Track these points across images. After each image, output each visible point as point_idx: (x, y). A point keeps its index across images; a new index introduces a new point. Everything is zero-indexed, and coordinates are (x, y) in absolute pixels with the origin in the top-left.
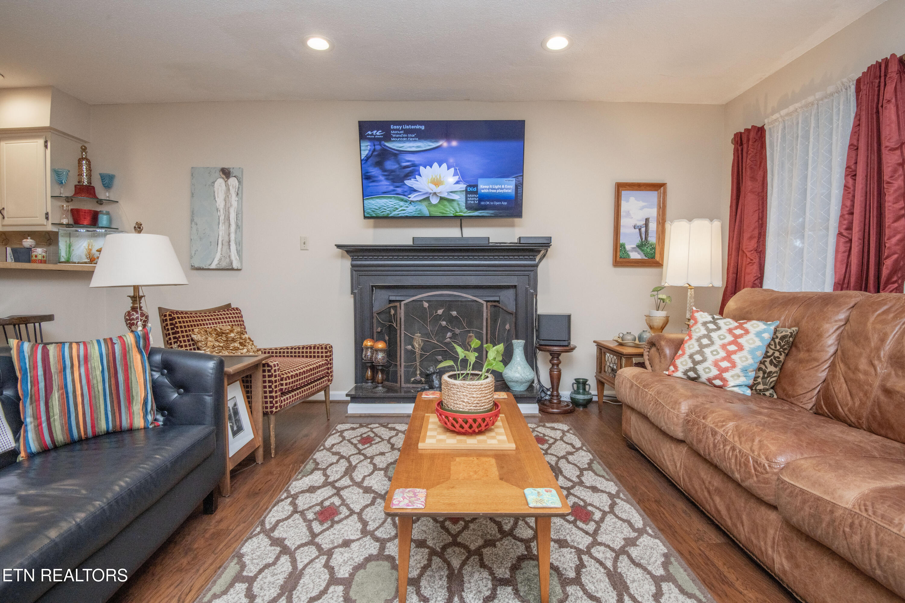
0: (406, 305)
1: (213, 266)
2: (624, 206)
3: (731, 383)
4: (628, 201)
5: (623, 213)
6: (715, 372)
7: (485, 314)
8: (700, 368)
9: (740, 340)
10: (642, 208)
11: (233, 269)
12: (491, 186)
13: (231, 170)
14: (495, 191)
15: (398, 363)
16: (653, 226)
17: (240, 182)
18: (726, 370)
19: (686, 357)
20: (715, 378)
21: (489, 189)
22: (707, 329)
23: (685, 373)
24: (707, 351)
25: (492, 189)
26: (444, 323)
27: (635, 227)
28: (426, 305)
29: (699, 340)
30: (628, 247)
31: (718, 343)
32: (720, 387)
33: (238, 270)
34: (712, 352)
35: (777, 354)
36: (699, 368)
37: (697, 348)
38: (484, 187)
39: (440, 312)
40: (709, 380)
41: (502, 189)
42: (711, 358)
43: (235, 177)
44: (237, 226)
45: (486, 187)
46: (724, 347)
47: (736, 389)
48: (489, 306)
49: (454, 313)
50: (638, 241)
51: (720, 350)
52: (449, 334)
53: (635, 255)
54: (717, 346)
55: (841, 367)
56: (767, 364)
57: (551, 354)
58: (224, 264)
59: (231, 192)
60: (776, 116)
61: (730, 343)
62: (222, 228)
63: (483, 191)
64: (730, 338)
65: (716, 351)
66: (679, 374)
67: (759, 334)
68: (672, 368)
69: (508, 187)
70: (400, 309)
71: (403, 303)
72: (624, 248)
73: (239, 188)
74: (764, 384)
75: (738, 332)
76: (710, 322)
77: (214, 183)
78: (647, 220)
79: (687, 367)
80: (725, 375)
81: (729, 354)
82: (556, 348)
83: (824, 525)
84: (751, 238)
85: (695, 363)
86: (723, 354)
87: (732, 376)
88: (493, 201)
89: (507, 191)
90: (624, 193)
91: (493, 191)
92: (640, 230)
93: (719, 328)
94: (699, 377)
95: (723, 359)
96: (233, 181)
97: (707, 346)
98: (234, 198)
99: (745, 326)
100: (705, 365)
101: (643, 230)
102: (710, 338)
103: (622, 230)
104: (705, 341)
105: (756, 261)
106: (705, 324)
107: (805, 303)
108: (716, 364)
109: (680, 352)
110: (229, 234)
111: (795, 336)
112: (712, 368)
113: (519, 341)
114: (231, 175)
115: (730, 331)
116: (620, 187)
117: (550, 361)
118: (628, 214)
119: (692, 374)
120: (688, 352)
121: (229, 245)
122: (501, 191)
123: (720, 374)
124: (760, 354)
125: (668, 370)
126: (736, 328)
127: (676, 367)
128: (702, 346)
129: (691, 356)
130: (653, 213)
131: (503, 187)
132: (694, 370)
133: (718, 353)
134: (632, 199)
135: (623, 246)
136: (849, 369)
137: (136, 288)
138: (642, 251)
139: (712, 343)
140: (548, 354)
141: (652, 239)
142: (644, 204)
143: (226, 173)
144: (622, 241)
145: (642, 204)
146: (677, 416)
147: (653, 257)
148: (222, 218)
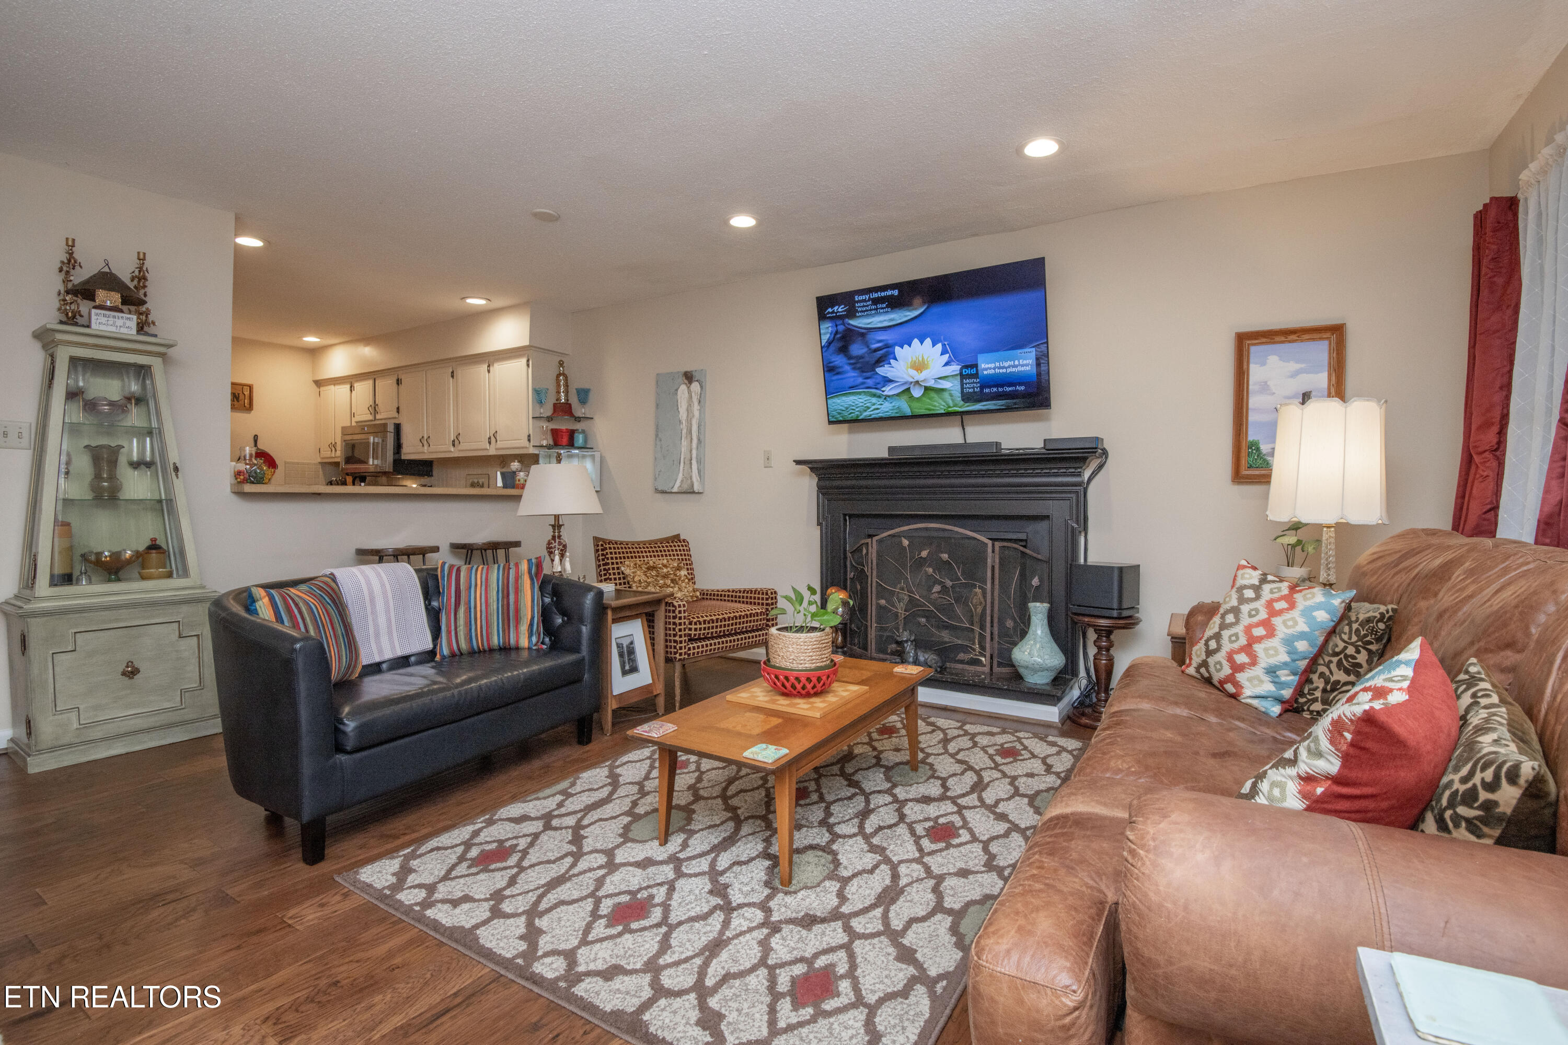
0: (880, 542)
1: (675, 489)
2: (1256, 373)
7: (990, 560)
10: (1295, 374)
11: (694, 492)
12: (997, 364)
13: (694, 373)
14: (1004, 370)
15: (869, 624)
17: (701, 387)
21: (994, 369)
25: (1000, 368)
26: (930, 571)
28: (906, 542)
33: (699, 493)
35: (1351, 650)
38: (987, 366)
39: (924, 554)
41: (1014, 366)
43: (697, 381)
44: (699, 440)
45: (989, 366)
48: (997, 549)
49: (945, 556)
52: (937, 588)
56: (1333, 667)
57: (1096, 631)
58: (686, 487)
59: (693, 399)
60: (1532, 175)
62: (684, 443)
63: (985, 372)
69: (1025, 362)
70: (871, 548)
71: (875, 539)
72: (1258, 449)
73: (701, 394)
76: (1251, 586)
77: (677, 390)
82: (1103, 622)
86: (1244, 641)
88: (1002, 386)
89: (1023, 369)
91: (1001, 371)
96: (695, 386)
98: (696, 407)
110: (691, 451)
113: (1039, 605)
114: (694, 380)
117: (1095, 642)
118: (1265, 387)
121: (691, 463)
122: (1014, 370)
131: (1016, 363)
134: (1273, 360)
137: (557, 517)
142: (1299, 366)
143: (689, 377)
145: (1293, 366)
148: (684, 431)
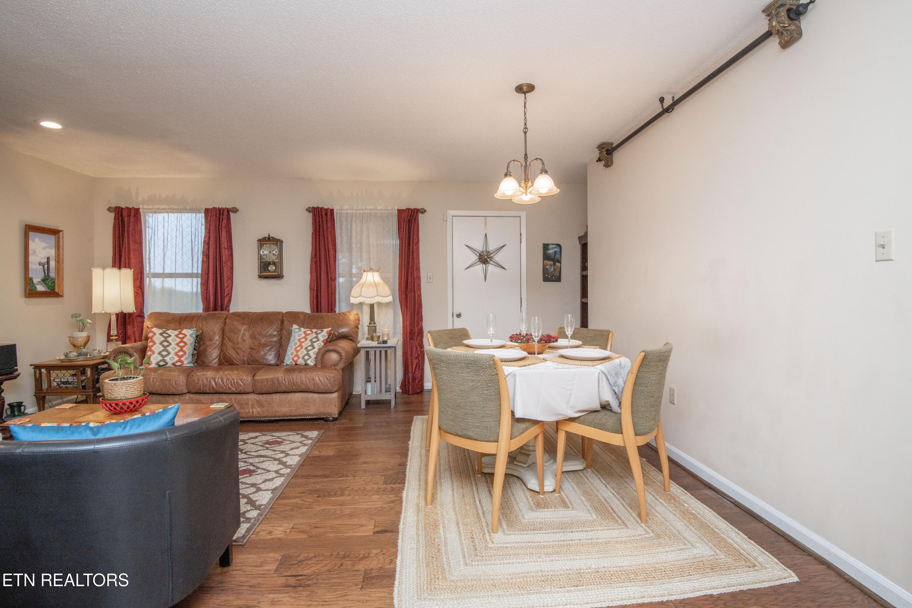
3: (185, 363)
5: (30, 251)
6: (176, 358)
8: (167, 359)
9: (184, 340)
16: (53, 264)
18: (182, 356)
19: (155, 355)
22: (164, 337)
23: (157, 364)
24: (169, 348)
27: (40, 264)
29: (160, 344)
31: (173, 343)
34: (172, 349)
37: (161, 348)
40: (174, 364)
42: (172, 352)
46: (177, 344)
47: (187, 365)
50: (42, 275)
51: (176, 347)
53: (41, 288)
54: (173, 345)
61: (180, 342)
65: (174, 347)
66: (153, 366)
67: (191, 335)
75: (181, 336)
80: (182, 359)
81: (182, 348)
83: (276, 384)
85: (164, 356)
87: (185, 359)
92: (43, 266)
93: (170, 336)
94: (167, 363)
95: (178, 351)
97: (168, 346)
99: (182, 332)
100: (170, 356)
101: (46, 266)
102: (167, 341)
104: (165, 344)
106: (161, 334)
107: (200, 318)
108: (176, 354)
109: (149, 353)
111: (202, 334)
112: (174, 357)
116: (29, 229)
119: (162, 363)
120: (155, 351)
123: (179, 359)
124: (193, 347)
126: (179, 334)
127: (150, 363)
128: (165, 347)
129: (159, 354)
133: (176, 349)
136: (235, 344)
138: (46, 284)
139: (170, 344)
141: (53, 274)
146: (183, 382)
147: (54, 290)
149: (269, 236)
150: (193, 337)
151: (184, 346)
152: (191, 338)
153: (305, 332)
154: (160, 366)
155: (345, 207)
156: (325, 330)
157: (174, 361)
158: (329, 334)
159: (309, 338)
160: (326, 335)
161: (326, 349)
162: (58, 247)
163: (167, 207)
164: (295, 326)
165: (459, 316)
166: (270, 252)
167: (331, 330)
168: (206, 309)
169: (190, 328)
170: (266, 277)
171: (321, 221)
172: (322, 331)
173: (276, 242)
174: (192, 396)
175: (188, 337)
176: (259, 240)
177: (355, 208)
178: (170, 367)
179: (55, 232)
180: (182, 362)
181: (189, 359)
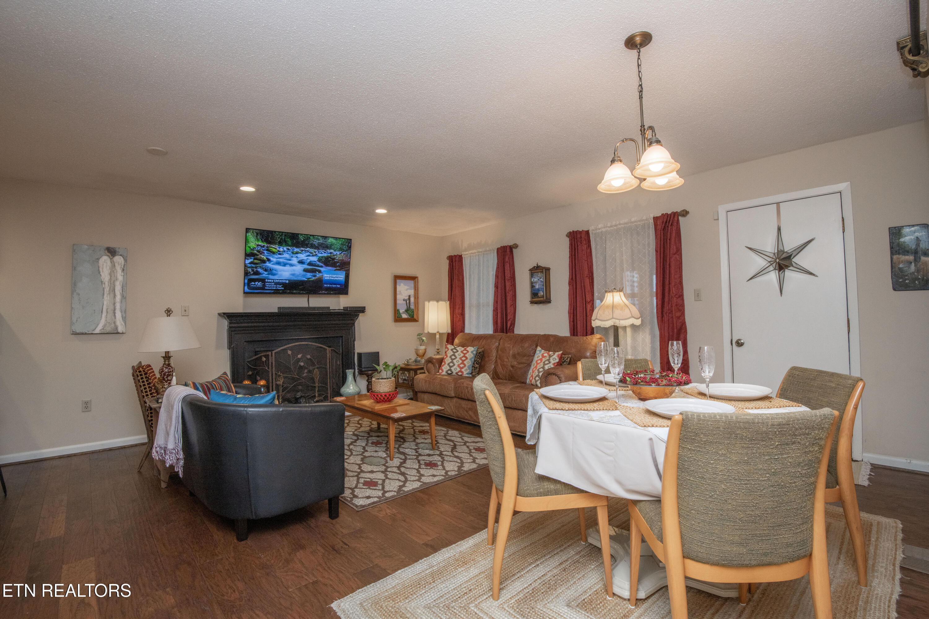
0: (275, 353)
1: (97, 331)
2: (398, 289)
3: (465, 373)
4: (400, 286)
5: (398, 293)
6: (459, 369)
7: (328, 356)
9: (466, 355)
10: (407, 290)
11: (118, 333)
13: (117, 250)
16: (412, 299)
17: (126, 260)
18: (463, 368)
19: (446, 365)
20: (459, 372)
22: (453, 352)
23: (447, 372)
24: (455, 361)
26: (302, 364)
27: (404, 300)
28: (290, 352)
29: (451, 357)
30: (401, 311)
31: (458, 357)
32: (461, 375)
33: (123, 333)
34: (457, 361)
35: (478, 360)
36: (452, 369)
37: (450, 361)
39: (299, 356)
40: (457, 373)
42: (457, 364)
43: (120, 255)
44: (123, 296)
46: (461, 358)
48: (330, 350)
49: (309, 357)
50: (405, 307)
51: (459, 360)
52: (306, 371)
53: (404, 316)
55: (499, 361)
56: (475, 364)
57: (367, 376)
58: (108, 329)
59: (116, 268)
60: (467, 253)
61: (463, 357)
62: (107, 298)
64: (462, 355)
66: (444, 373)
67: (472, 352)
68: (440, 371)
70: (272, 356)
72: (399, 312)
73: (124, 265)
74: (475, 372)
75: (465, 352)
76: (454, 349)
77: (98, 259)
78: (409, 296)
79: (447, 369)
80: (463, 370)
81: (463, 361)
82: (370, 373)
84: (459, 308)
85: (451, 367)
86: (461, 362)
87: (465, 370)
90: (398, 281)
92: (406, 301)
93: (458, 351)
94: (452, 373)
95: (461, 364)
96: (118, 259)
97: (454, 359)
98: (119, 273)
99: (467, 349)
100: (455, 367)
101: (408, 301)
102: (455, 355)
103: (398, 302)
104: (453, 357)
105: (461, 319)
106: (452, 350)
108: (459, 366)
109: (443, 363)
110: (114, 304)
111: (483, 352)
112: (457, 368)
113: (350, 370)
114: (117, 253)
115: (462, 352)
116: (397, 278)
117: (367, 381)
118: (400, 293)
119: (449, 372)
120: (447, 363)
121: (114, 313)
123: (461, 370)
124: (473, 360)
125: (438, 372)
126: (464, 350)
127: (443, 371)
128: (452, 359)
129: (448, 364)
130: (412, 292)
132: (450, 370)
133: (459, 362)
134: (402, 284)
135: (398, 310)
136: (502, 361)
137: (167, 353)
138: (408, 313)
139: (456, 358)
140: (365, 376)
141: (412, 307)
142: (408, 288)
143: (112, 252)
144: (398, 308)
145: (406, 287)
146: (451, 387)
147: (413, 317)
148: (107, 289)
149: (537, 265)
150: (473, 354)
151: (465, 360)
152: (472, 354)
153: (543, 355)
154: (448, 374)
155: (600, 226)
156: (557, 354)
157: (457, 371)
158: (561, 358)
159: (544, 360)
160: (557, 358)
161: (552, 371)
162: (416, 289)
163: (476, 251)
164: (539, 348)
165: (740, 344)
166: (539, 280)
167: (562, 354)
168: (495, 331)
169: (473, 346)
170: (536, 303)
171: (576, 245)
172: (554, 354)
173: (541, 270)
174: (458, 400)
175: (470, 353)
176: (530, 270)
177: (609, 225)
178: (454, 375)
179: (413, 278)
180: (462, 372)
181: (468, 371)
